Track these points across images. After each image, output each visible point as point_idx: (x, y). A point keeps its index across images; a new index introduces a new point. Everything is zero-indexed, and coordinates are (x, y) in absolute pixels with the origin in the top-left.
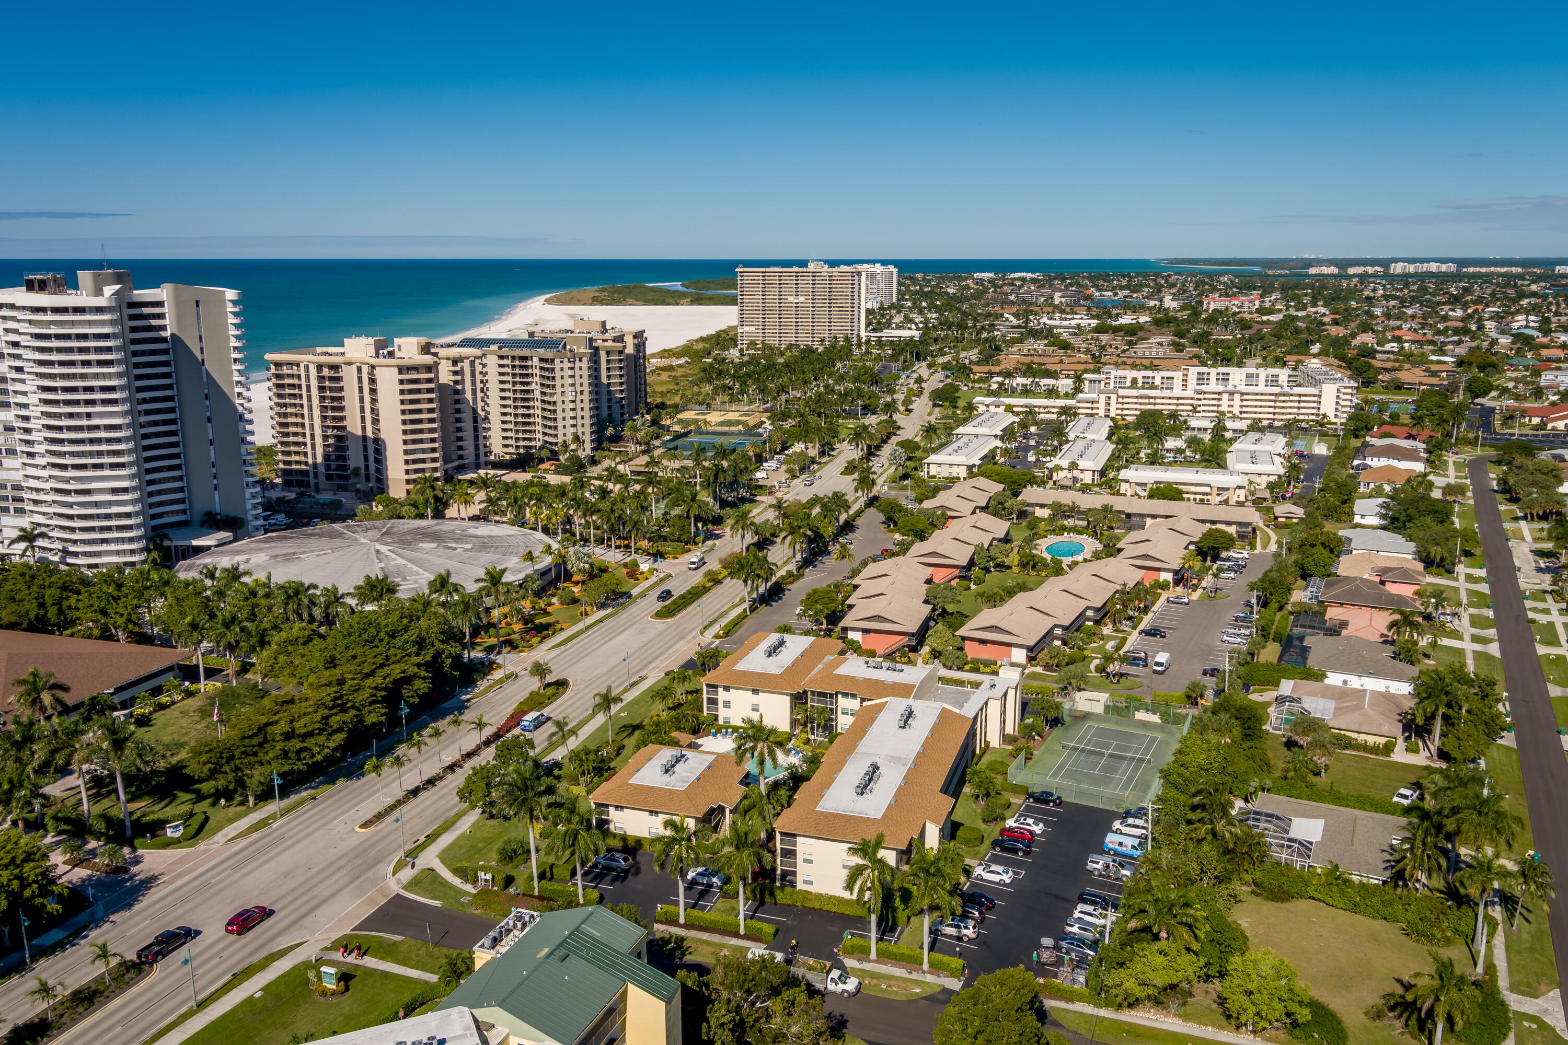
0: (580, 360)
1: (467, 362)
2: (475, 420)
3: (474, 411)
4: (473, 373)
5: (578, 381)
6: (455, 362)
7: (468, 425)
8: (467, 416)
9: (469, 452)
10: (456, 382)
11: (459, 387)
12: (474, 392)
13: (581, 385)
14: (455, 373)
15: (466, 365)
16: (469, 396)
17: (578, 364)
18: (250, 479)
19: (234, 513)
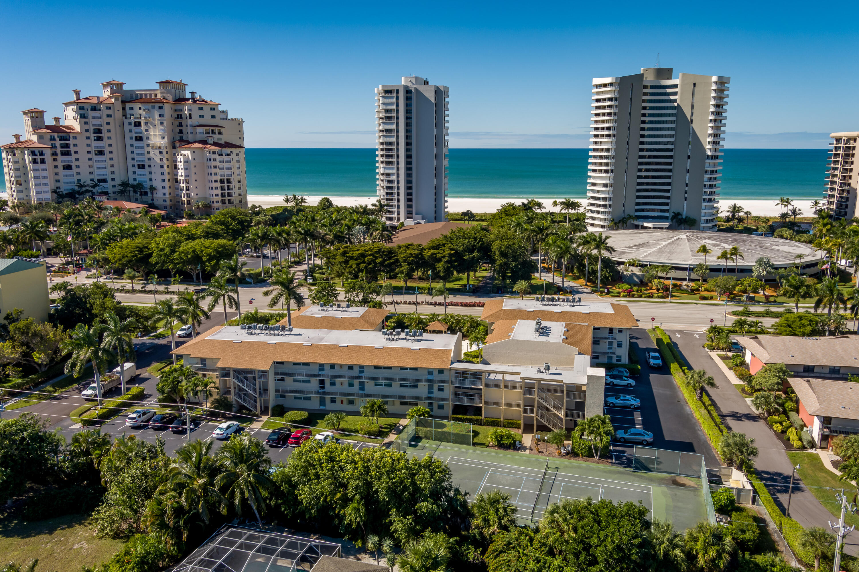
18: (707, 197)
19: (692, 216)
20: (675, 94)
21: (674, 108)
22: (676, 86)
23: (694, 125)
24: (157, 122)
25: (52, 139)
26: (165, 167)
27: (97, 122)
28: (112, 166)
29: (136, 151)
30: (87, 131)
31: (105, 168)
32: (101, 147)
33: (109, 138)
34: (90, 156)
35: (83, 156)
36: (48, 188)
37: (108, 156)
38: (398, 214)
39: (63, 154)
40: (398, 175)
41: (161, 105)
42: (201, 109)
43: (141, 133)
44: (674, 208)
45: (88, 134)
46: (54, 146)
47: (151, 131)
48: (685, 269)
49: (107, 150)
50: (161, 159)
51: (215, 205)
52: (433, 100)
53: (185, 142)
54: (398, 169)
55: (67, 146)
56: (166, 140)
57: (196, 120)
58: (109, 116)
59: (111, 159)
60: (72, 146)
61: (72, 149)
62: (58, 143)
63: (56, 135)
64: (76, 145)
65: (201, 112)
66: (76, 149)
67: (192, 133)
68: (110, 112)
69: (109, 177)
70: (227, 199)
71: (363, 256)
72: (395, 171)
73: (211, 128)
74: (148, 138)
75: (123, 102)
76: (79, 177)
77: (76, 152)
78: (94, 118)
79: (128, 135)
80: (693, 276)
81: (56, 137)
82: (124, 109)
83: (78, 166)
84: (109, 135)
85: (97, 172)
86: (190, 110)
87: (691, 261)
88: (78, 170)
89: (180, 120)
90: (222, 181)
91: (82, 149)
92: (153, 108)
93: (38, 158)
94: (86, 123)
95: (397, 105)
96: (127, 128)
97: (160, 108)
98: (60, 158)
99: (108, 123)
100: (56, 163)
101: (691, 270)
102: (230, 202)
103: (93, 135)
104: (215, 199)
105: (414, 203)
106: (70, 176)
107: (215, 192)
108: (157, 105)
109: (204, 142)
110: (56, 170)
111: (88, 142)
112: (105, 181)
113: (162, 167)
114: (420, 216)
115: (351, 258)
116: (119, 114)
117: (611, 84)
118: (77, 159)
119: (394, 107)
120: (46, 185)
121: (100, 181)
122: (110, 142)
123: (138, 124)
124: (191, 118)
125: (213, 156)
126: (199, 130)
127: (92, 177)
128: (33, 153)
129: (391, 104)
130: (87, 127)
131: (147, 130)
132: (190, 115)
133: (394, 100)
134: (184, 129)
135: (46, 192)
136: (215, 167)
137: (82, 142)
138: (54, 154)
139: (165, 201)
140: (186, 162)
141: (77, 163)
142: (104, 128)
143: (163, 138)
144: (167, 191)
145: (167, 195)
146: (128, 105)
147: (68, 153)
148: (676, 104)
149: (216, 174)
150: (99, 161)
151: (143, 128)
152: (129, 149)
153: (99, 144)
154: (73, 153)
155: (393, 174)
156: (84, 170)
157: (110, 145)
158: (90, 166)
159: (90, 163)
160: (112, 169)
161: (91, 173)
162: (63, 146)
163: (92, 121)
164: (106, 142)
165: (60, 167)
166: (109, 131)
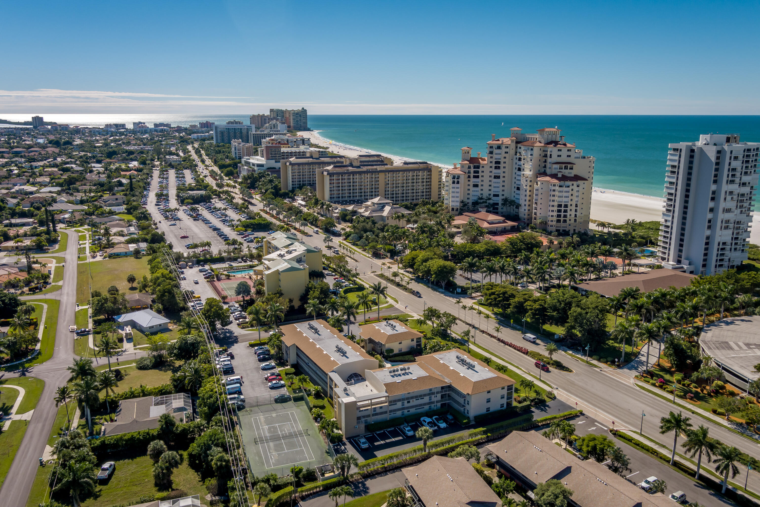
24: (529, 160)
25: (469, 167)
26: (528, 191)
27: (498, 156)
28: (503, 186)
29: (517, 178)
30: (491, 162)
31: (498, 187)
32: (498, 173)
33: (504, 167)
34: (490, 179)
35: (486, 179)
36: (458, 199)
37: (502, 179)
38: (669, 256)
39: (475, 177)
40: (673, 223)
41: (532, 147)
42: (560, 150)
43: (521, 165)
45: (491, 165)
46: (469, 172)
47: (526, 165)
49: (501, 175)
50: (526, 186)
51: (550, 223)
52: (713, 159)
53: (544, 174)
54: (673, 217)
55: (478, 172)
56: (531, 173)
57: (555, 158)
58: (506, 153)
60: (480, 172)
61: (480, 174)
62: (472, 170)
63: (472, 165)
64: (483, 172)
65: (560, 153)
66: (482, 174)
67: (550, 168)
68: (507, 150)
69: (500, 194)
70: (562, 219)
72: (671, 219)
73: (564, 165)
74: (523, 170)
75: (517, 142)
76: (482, 192)
77: (482, 176)
78: (496, 154)
79: (514, 166)
80: (751, 391)
82: (517, 147)
83: (482, 185)
84: (504, 165)
85: (493, 189)
86: (551, 151)
88: (482, 188)
89: (546, 158)
90: (560, 206)
91: (486, 174)
92: (528, 149)
93: (456, 180)
94: (491, 157)
95: (679, 162)
96: (515, 161)
98: (472, 180)
99: (505, 158)
100: (469, 183)
102: (565, 221)
103: (494, 165)
104: (550, 218)
105: (684, 249)
106: (477, 191)
107: (551, 214)
108: (530, 148)
109: (554, 176)
110: (469, 187)
111: (491, 169)
112: (497, 196)
113: (526, 191)
114: (687, 262)
116: (512, 152)
118: (482, 181)
119: (677, 163)
120: (457, 197)
121: (495, 195)
122: (504, 170)
123: (520, 159)
124: (551, 157)
125: (553, 188)
126: (556, 166)
127: (490, 192)
128: (454, 178)
129: (675, 160)
130: (491, 160)
131: (524, 164)
132: (551, 155)
133: (677, 158)
134: (547, 164)
135: (457, 201)
136: (554, 196)
137: (487, 170)
138: (469, 177)
139: (525, 215)
141: (482, 183)
142: (502, 161)
143: (530, 171)
144: (527, 208)
145: (527, 211)
146: (519, 145)
147: (478, 177)
149: (553, 201)
150: (495, 183)
151: (522, 162)
152: (514, 176)
153: (497, 171)
154: (480, 176)
155: (669, 221)
156: (486, 188)
157: (504, 172)
158: (490, 186)
159: (490, 183)
160: (503, 188)
161: (490, 190)
162: (475, 172)
163: (495, 156)
164: (502, 170)
165: (472, 185)
166: (505, 163)
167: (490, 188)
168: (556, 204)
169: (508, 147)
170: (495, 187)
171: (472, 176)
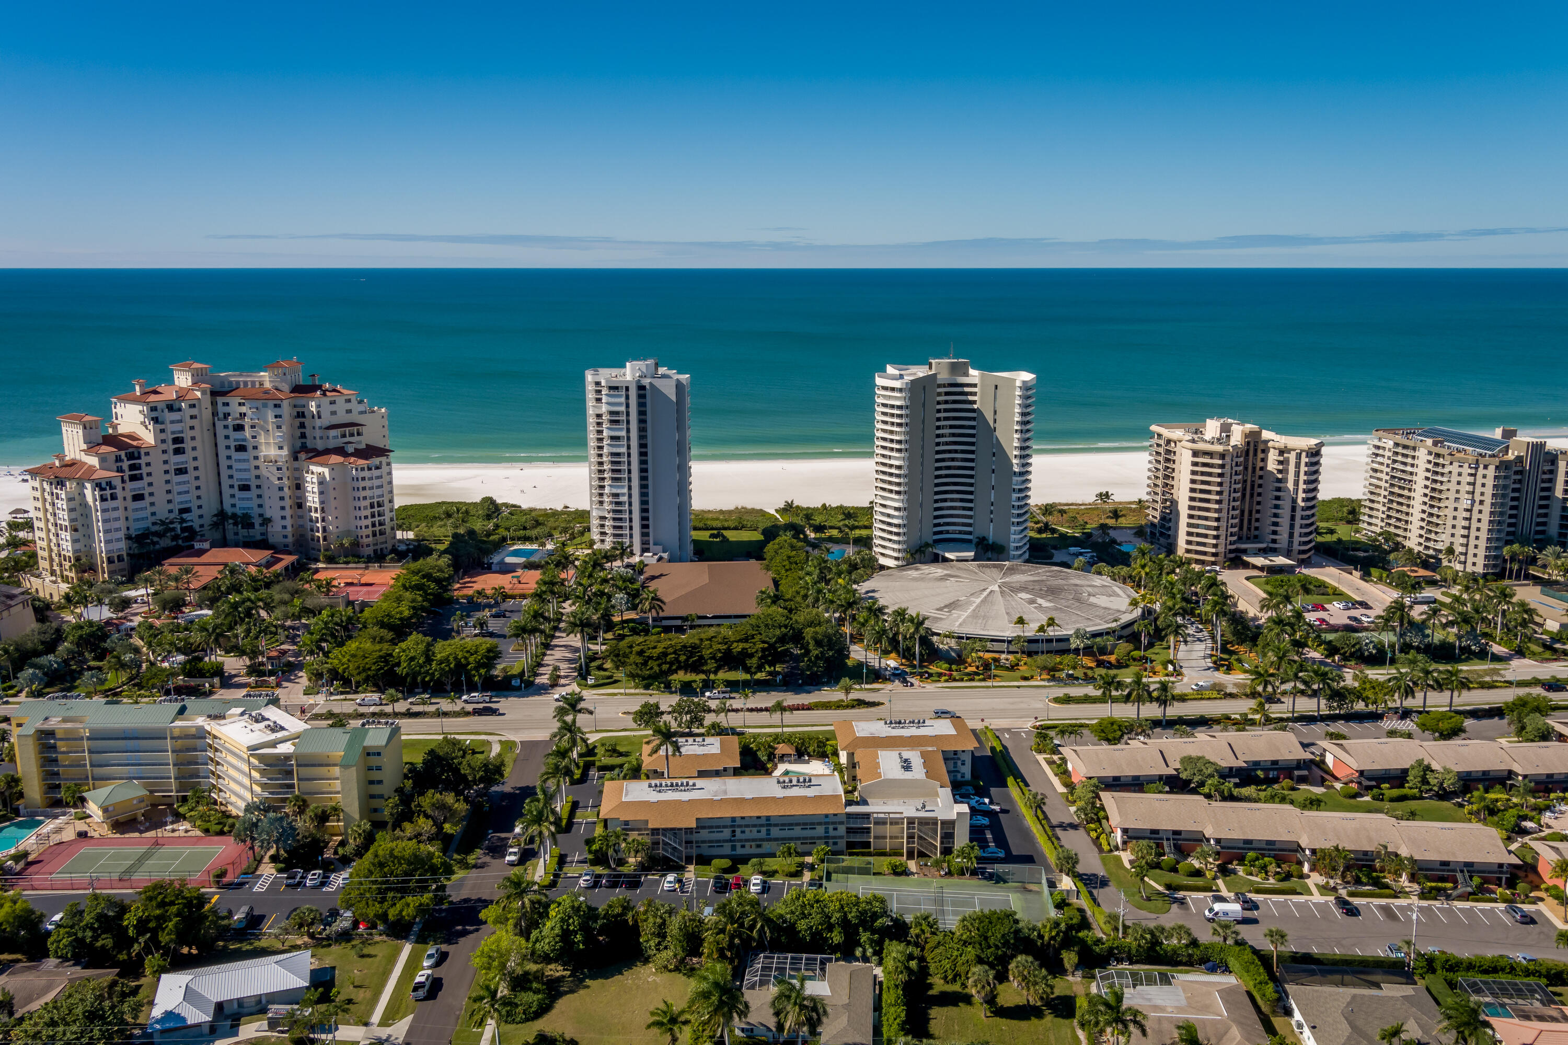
0: (1486, 467)
1: (1293, 454)
2: (1294, 509)
3: (1294, 501)
4: (1298, 465)
5: (1479, 489)
6: (1281, 452)
7: (1285, 512)
8: (1286, 505)
9: (1283, 537)
10: (1280, 471)
11: (1280, 476)
12: (1296, 483)
13: (1482, 494)
14: (1280, 462)
15: (1292, 457)
16: (1290, 485)
17: (1481, 471)
18: (1016, 520)
19: (1000, 541)
20: (975, 394)
21: (974, 411)
22: (975, 385)
23: (997, 433)
24: (271, 426)
25: (118, 459)
26: (286, 489)
27: (177, 427)
28: (198, 488)
29: (236, 466)
30: (163, 441)
31: (188, 492)
32: (182, 463)
33: (194, 449)
34: (167, 477)
35: (158, 478)
36: (121, 534)
37: (192, 473)
38: (631, 545)
39: (133, 478)
40: (630, 496)
41: (278, 402)
42: (333, 403)
43: (245, 440)
44: (979, 531)
45: (164, 447)
46: (122, 471)
47: (262, 439)
48: (1003, 641)
49: (191, 465)
50: (279, 479)
51: (365, 540)
52: (674, 398)
53: (314, 453)
54: (630, 488)
55: (138, 467)
56: (285, 452)
57: (327, 420)
58: (193, 417)
59: (197, 478)
60: (143, 466)
61: (145, 470)
62: (126, 464)
63: (123, 453)
64: (148, 464)
65: (333, 408)
66: (149, 469)
67: (321, 438)
68: (194, 411)
69: (194, 505)
71: (665, 654)
72: (625, 490)
73: (347, 429)
74: (255, 448)
75: (214, 394)
76: (153, 509)
77: (149, 474)
78: (172, 422)
79: (222, 443)
80: (1012, 648)
81: (123, 457)
82: (214, 404)
83: (151, 494)
84: (193, 444)
85: (176, 499)
86: (318, 406)
87: (1009, 631)
88: (152, 499)
89: (302, 420)
90: (372, 506)
91: (157, 468)
92: (265, 406)
93: (107, 493)
94: (162, 431)
95: (628, 406)
96: (221, 432)
97: (276, 406)
98: (130, 485)
99: (192, 428)
100: (125, 496)
101: (1009, 642)
103: (171, 448)
104: (365, 532)
105: (651, 530)
106: (142, 509)
107: (364, 522)
108: (271, 403)
109: (342, 452)
110: (127, 506)
111: (165, 457)
112: (187, 510)
113: (281, 489)
114: (660, 548)
115: (650, 658)
116: (207, 414)
117: (901, 390)
118: (151, 484)
119: (623, 409)
120: (121, 528)
121: (182, 511)
122: (194, 454)
123: (239, 428)
124: (319, 417)
125: (362, 474)
126: (333, 433)
127: (170, 506)
128: (98, 485)
129: (619, 404)
130: (163, 436)
131: (254, 437)
132: (318, 412)
133: (623, 400)
134: (308, 432)
135: (118, 540)
136: (364, 488)
137: (156, 459)
138: (123, 482)
139: (285, 538)
140: (321, 483)
141: (151, 490)
142: (187, 435)
143: (280, 448)
144: (288, 522)
145: (289, 529)
146: (220, 400)
147: (139, 478)
148: (975, 407)
149: (365, 498)
150: (179, 483)
151: (248, 433)
152: (224, 463)
153: (180, 458)
154: (145, 475)
155: (623, 495)
156: (160, 498)
157: (195, 459)
158: (169, 492)
159: (168, 487)
160: (198, 493)
161: (169, 501)
162: (132, 467)
163: (170, 428)
164: (190, 454)
165: (129, 498)
166: (193, 438)
167: (170, 497)
168: (367, 503)
169: (194, 406)
170: (179, 493)
171: (127, 478)
